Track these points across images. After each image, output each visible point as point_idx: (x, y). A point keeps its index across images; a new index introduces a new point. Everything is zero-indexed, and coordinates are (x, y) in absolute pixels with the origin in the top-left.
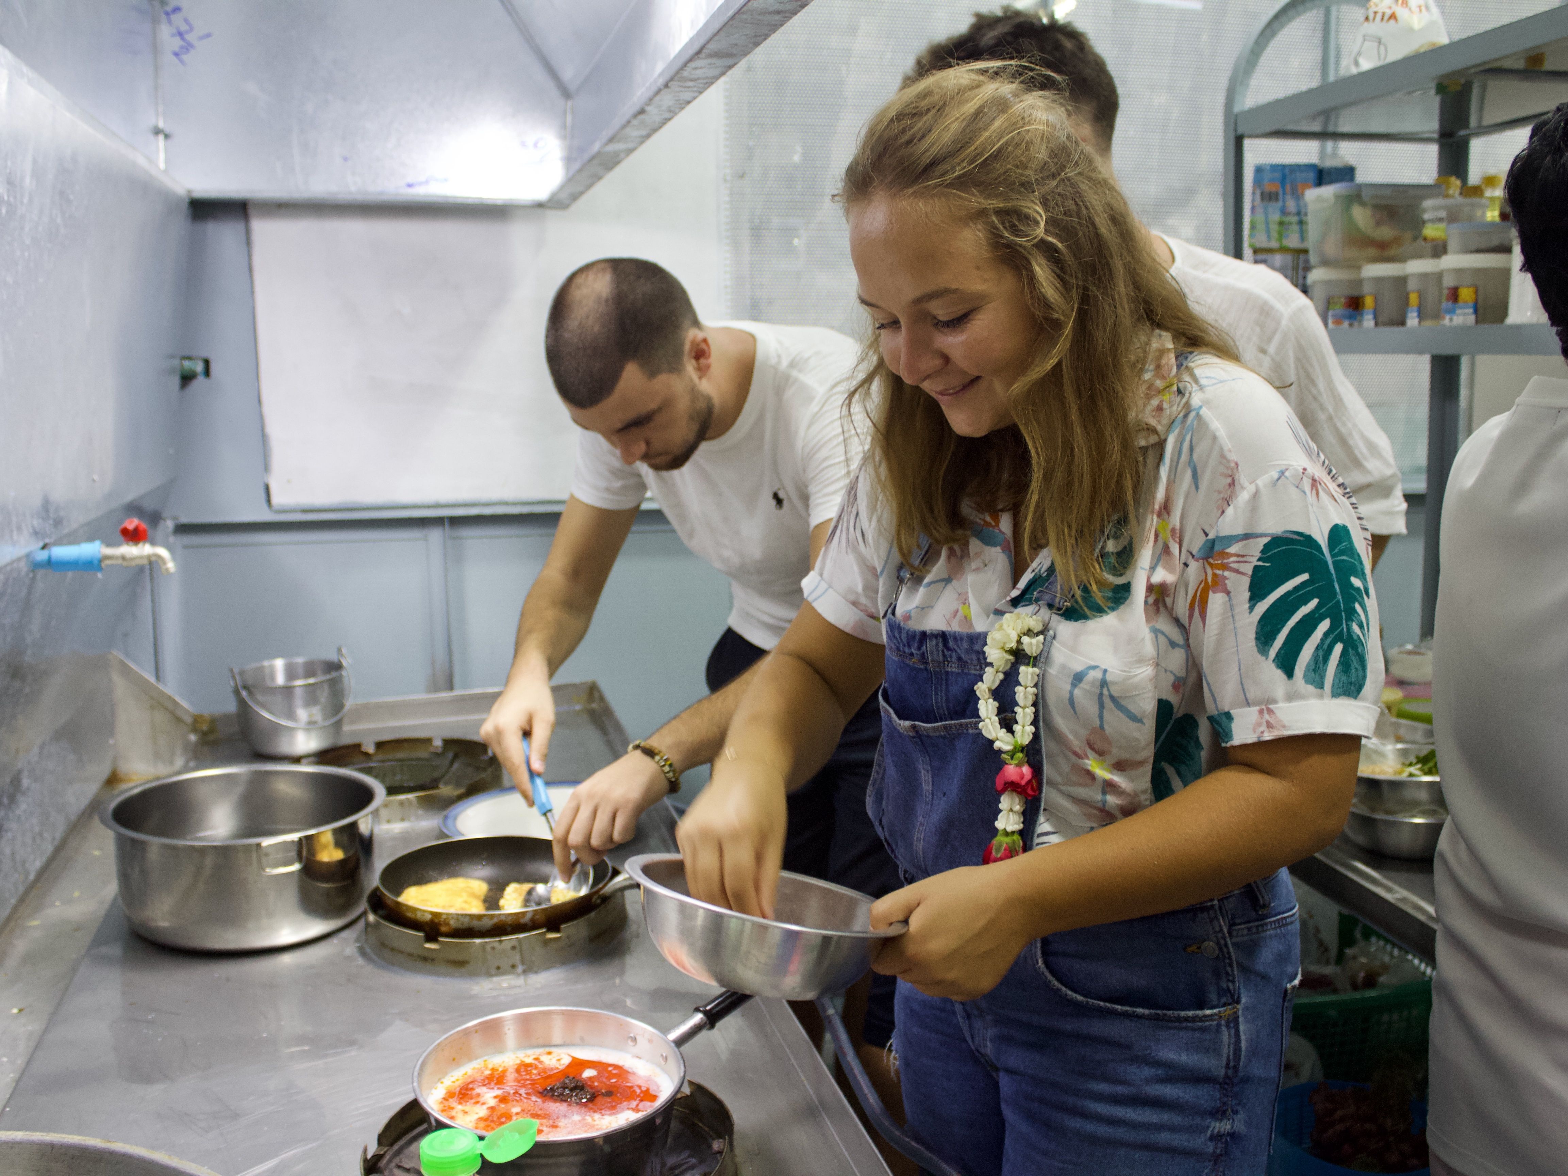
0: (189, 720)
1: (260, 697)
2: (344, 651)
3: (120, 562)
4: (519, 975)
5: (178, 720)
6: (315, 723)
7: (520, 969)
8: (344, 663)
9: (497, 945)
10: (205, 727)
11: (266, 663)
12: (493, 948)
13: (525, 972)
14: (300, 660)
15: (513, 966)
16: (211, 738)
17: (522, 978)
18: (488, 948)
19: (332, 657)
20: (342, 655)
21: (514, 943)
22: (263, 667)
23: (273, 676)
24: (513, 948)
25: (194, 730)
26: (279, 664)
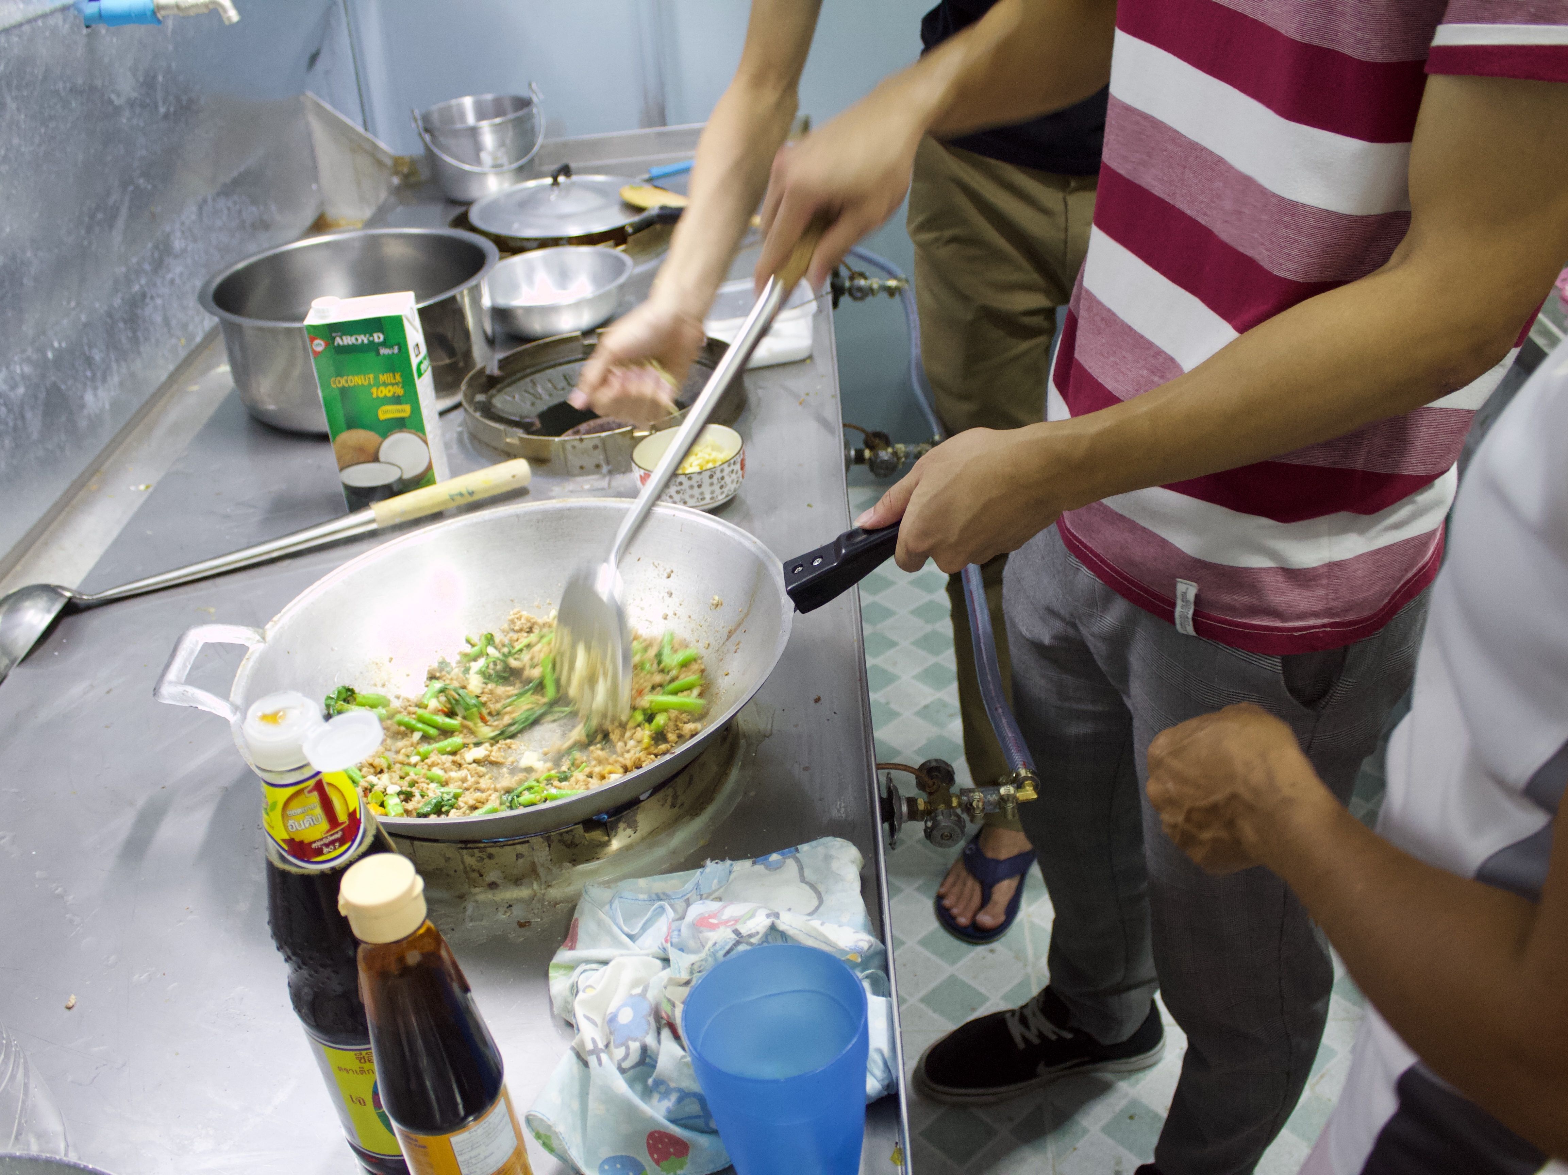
0: (389, 162)
1: (442, 140)
2: (534, 86)
3: (176, 11)
4: (604, 476)
5: (379, 164)
6: (501, 166)
7: (605, 469)
8: (535, 99)
9: (577, 444)
10: (405, 170)
11: (454, 102)
12: (574, 447)
13: (610, 472)
14: (489, 97)
15: (598, 466)
16: (413, 180)
17: (607, 479)
18: (568, 447)
19: (523, 93)
20: (532, 90)
21: (597, 442)
22: (450, 107)
23: (462, 116)
24: (596, 447)
25: (396, 173)
26: (468, 102)
